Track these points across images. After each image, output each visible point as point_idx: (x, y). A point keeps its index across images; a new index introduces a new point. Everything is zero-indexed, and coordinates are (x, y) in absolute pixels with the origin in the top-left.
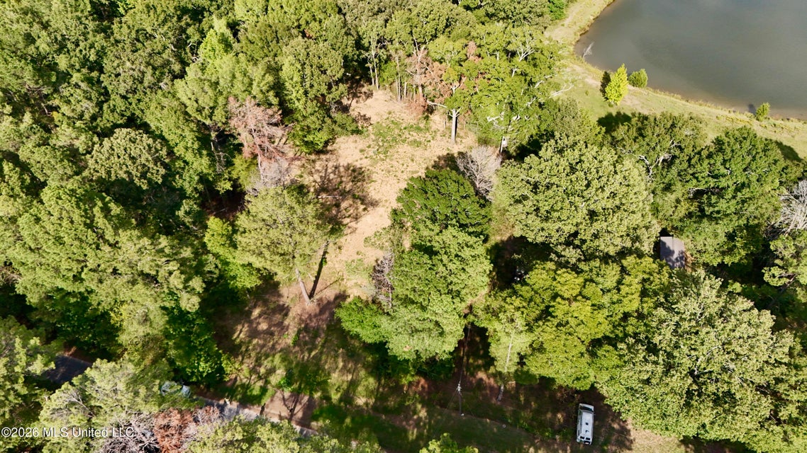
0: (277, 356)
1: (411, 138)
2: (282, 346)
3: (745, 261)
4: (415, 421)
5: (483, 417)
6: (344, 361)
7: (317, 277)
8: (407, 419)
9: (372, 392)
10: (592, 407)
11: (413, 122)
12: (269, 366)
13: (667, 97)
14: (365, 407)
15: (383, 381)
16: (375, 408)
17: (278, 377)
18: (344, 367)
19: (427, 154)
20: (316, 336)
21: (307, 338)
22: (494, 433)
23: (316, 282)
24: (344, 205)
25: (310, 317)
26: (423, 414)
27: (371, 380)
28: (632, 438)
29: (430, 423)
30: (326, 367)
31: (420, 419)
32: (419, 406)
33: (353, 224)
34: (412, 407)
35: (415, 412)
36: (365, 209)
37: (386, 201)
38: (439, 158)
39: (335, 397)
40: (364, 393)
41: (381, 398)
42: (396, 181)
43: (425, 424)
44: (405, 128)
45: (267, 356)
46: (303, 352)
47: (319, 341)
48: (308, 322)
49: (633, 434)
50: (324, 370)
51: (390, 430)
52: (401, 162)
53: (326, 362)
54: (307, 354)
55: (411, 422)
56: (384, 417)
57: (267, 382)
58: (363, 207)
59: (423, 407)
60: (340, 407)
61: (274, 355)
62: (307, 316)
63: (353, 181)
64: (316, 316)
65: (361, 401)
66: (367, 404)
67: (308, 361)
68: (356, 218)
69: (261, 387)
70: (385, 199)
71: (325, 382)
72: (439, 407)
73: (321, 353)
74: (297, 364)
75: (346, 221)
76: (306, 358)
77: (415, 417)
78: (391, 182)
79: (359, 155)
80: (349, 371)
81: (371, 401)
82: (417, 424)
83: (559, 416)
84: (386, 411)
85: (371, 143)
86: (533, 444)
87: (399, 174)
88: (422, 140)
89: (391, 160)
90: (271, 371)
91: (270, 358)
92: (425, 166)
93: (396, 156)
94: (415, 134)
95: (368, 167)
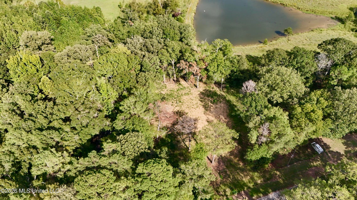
0: (221, 185)
1: (183, 93)
2: (219, 181)
3: (312, 84)
4: (278, 177)
5: (293, 163)
6: (242, 174)
8: (275, 177)
9: (259, 177)
10: (315, 143)
11: (177, 87)
12: (222, 190)
13: (238, 47)
14: (262, 183)
15: (259, 172)
16: (264, 181)
17: (228, 192)
18: (244, 175)
19: (194, 96)
20: (226, 172)
21: (224, 174)
22: (300, 166)
25: (218, 167)
26: (278, 173)
27: (256, 174)
28: (328, 145)
29: (282, 175)
30: (239, 179)
31: (279, 175)
32: (276, 172)
33: (197, 130)
34: (274, 173)
35: (276, 174)
36: (195, 123)
37: (198, 117)
38: (199, 95)
39: (251, 185)
40: (258, 179)
41: (264, 177)
42: (194, 109)
43: (281, 176)
44: (177, 91)
45: (219, 188)
46: (228, 179)
47: (228, 173)
48: (219, 169)
49: (328, 144)
50: (239, 180)
51: (275, 184)
52: (189, 102)
53: (238, 178)
54: (229, 179)
55: (278, 178)
56: (269, 182)
57: (227, 196)
59: (276, 171)
60: (255, 188)
61: (220, 186)
62: (216, 168)
63: (181, 117)
64: (219, 166)
65: (259, 182)
66: (261, 181)
67: (232, 181)
68: (196, 128)
69: (226, 199)
71: (244, 183)
72: (280, 168)
73: (233, 176)
74: (230, 184)
76: (230, 180)
77: (277, 176)
79: (172, 107)
80: (247, 176)
81: (262, 179)
82: (280, 178)
83: (309, 150)
84: (268, 179)
85: (172, 101)
86: (311, 162)
87: (192, 106)
88: (187, 92)
89: (185, 103)
90: (225, 191)
91: (220, 188)
92: (198, 100)
93: (185, 101)
94: (183, 91)
95: (180, 109)
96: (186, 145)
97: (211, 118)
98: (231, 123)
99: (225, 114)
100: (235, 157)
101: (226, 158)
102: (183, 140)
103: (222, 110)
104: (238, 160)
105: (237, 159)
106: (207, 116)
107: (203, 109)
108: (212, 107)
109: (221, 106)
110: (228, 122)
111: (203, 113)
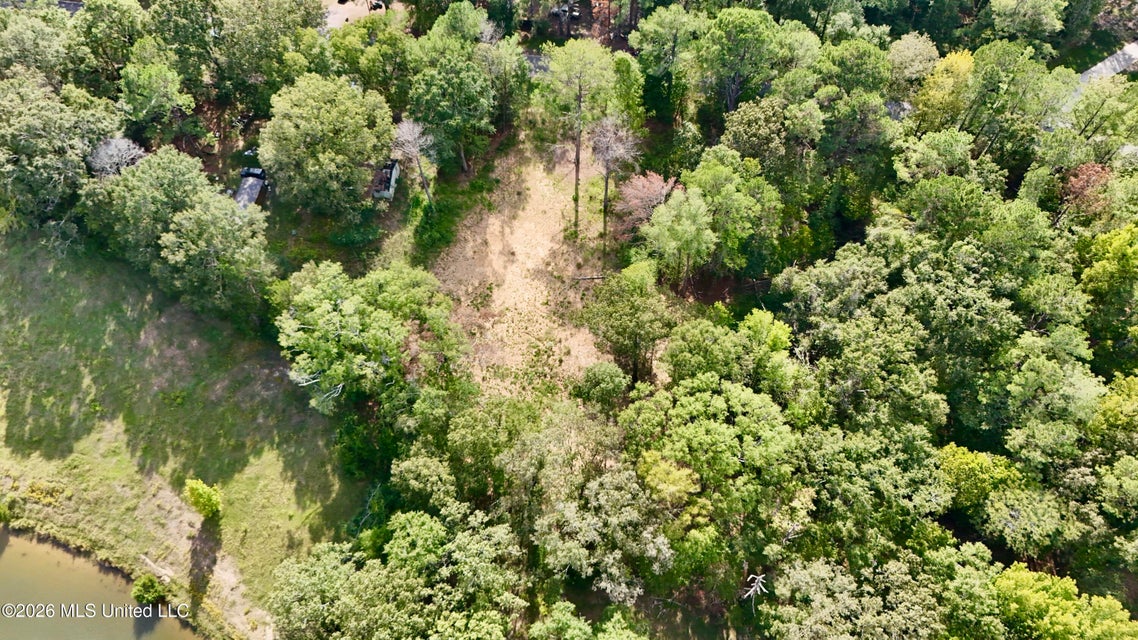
7: (577, 184)
23: (578, 179)
24: (572, 269)
33: (556, 247)
36: (548, 264)
42: (519, 306)
58: (550, 268)
68: (554, 254)
70: (528, 280)
75: (565, 248)
78: (524, 305)
85: (560, 370)
93: (524, 347)
95: (556, 325)
96: (605, 222)
97: (496, 261)
98: (465, 222)
99: (456, 250)
100: (521, 152)
101: (542, 158)
102: (602, 236)
103: (452, 268)
104: (523, 142)
105: (521, 146)
106: (501, 271)
107: (494, 297)
108: (470, 290)
109: (444, 281)
110: (469, 228)
111: (505, 286)
